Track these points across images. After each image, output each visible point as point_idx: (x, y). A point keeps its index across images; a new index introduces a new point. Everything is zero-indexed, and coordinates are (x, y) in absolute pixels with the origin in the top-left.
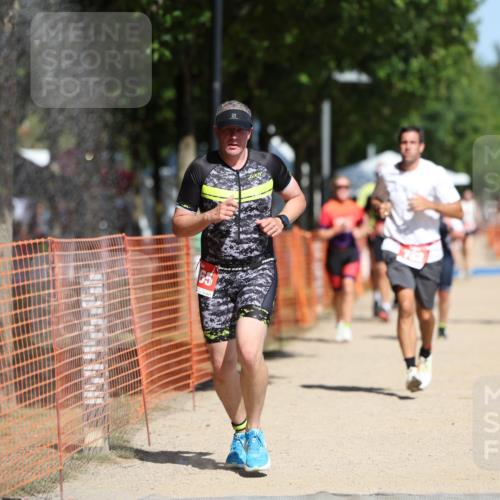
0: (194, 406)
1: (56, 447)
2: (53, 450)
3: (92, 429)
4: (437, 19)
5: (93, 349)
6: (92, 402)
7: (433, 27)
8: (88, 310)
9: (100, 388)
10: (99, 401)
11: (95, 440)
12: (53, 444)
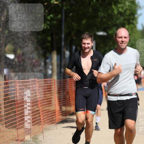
0: (57, 128)
1: (17, 140)
2: (16, 141)
3: (27, 135)
4: (126, 17)
5: (27, 112)
6: (27, 127)
7: (125, 19)
8: (26, 101)
9: (29, 123)
10: (29, 127)
11: (28, 138)
12: (16, 139)
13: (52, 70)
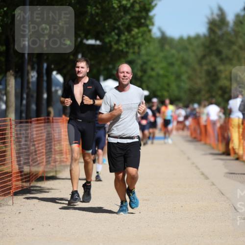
0: (13, 203)
13: (6, 103)
